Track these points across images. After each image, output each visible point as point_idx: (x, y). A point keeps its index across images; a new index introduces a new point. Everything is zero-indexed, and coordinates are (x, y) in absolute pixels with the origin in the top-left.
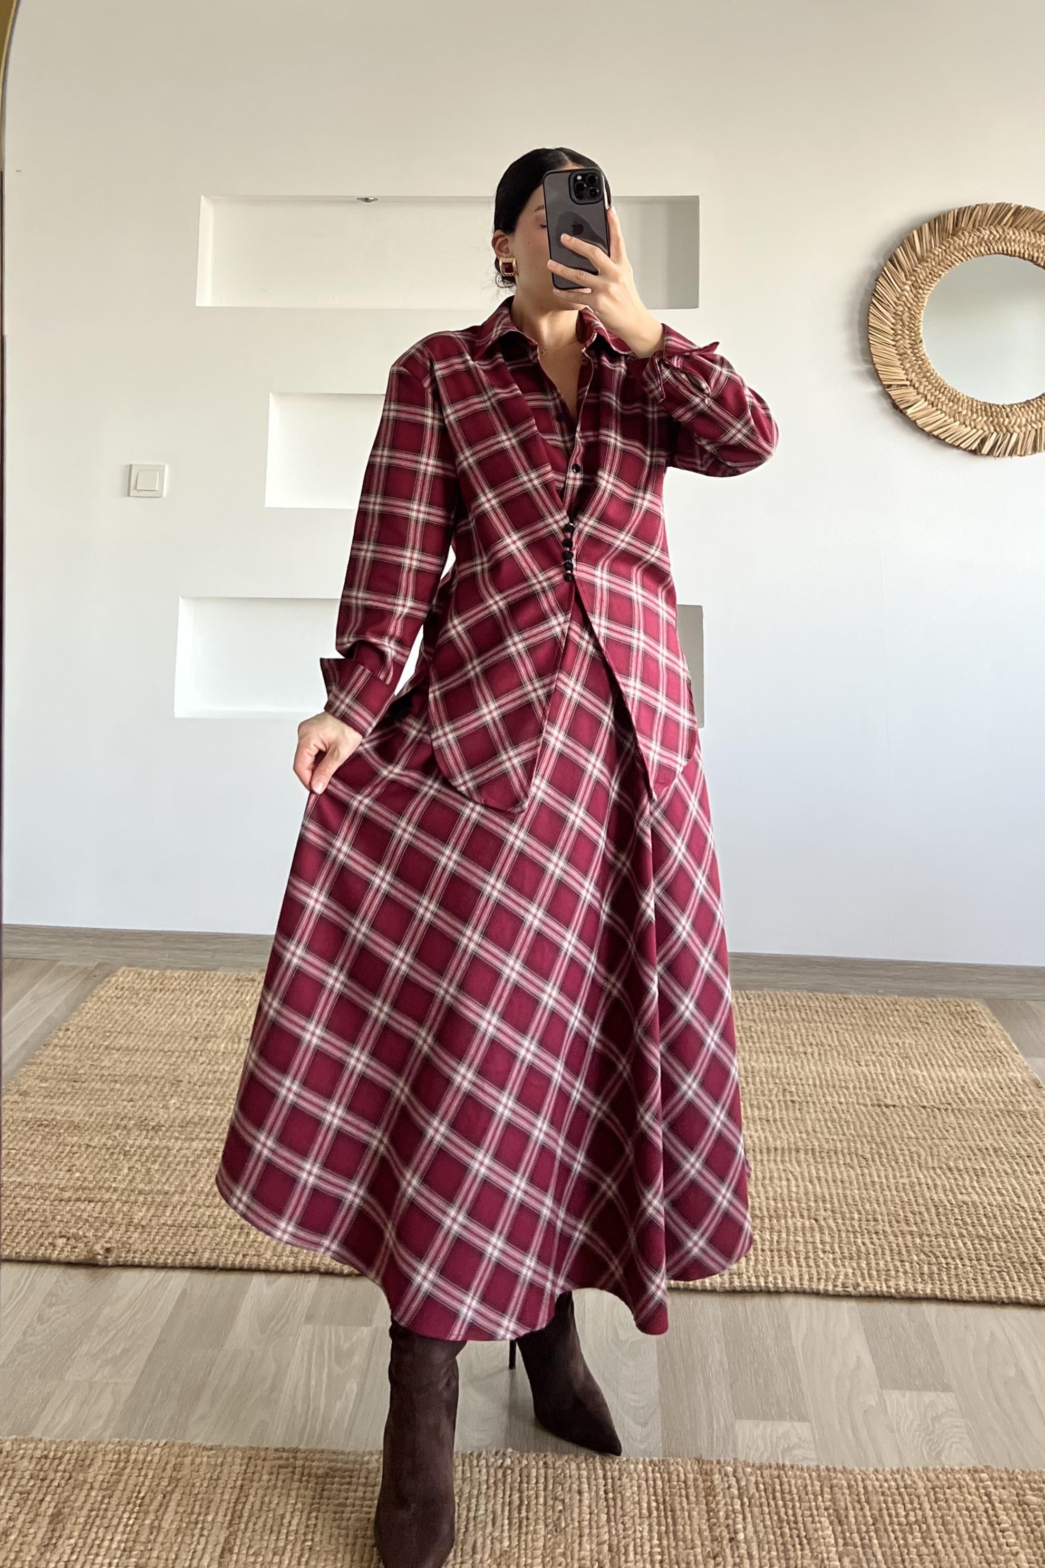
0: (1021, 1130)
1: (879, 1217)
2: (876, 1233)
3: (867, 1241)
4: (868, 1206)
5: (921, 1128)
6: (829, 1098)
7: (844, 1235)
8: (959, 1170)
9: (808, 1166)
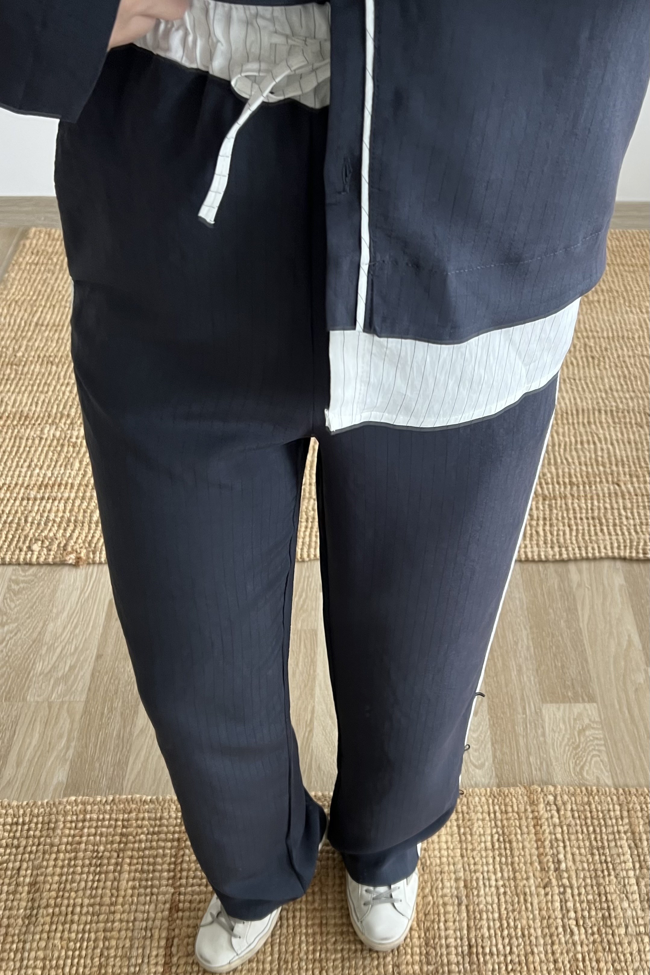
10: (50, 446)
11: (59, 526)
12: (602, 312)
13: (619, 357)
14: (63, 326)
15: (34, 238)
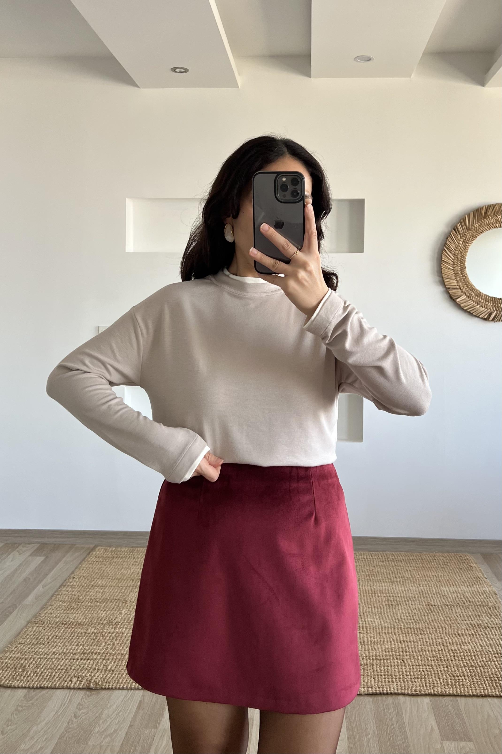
0: (489, 615)
1: (429, 658)
2: (428, 666)
3: (425, 670)
4: (425, 654)
5: (446, 615)
6: (407, 603)
7: (415, 667)
8: (463, 635)
9: (399, 635)
10: (90, 636)
11: (89, 671)
12: (398, 586)
13: (406, 605)
14: (107, 586)
15: (98, 551)
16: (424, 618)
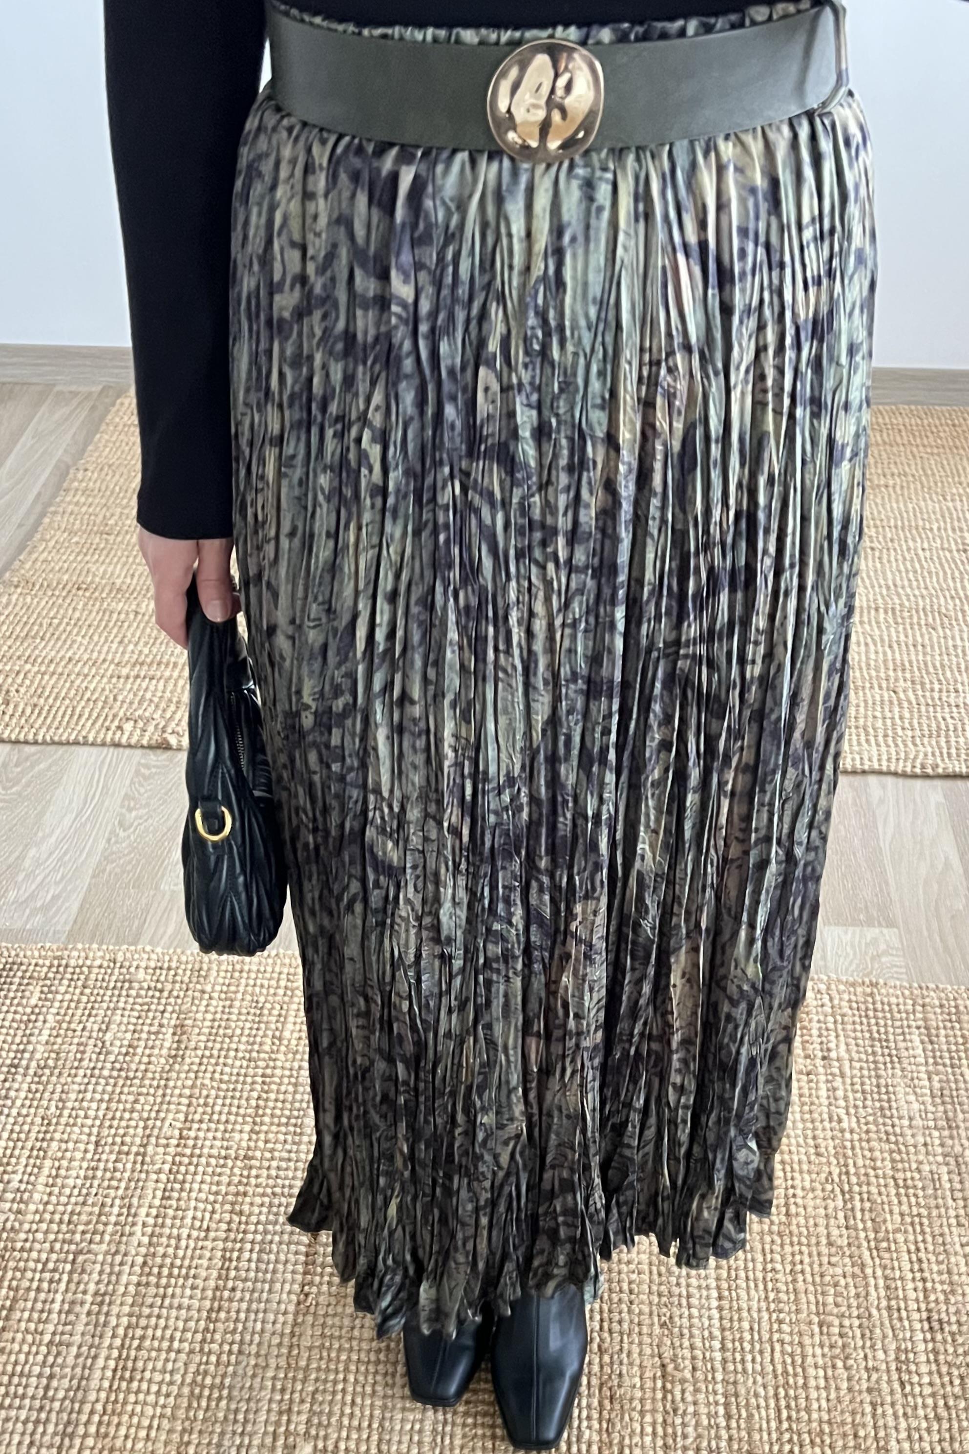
2: (957, 706)
3: (947, 716)
6: (911, 543)
7: (923, 708)
9: (888, 628)
16: (951, 584)
